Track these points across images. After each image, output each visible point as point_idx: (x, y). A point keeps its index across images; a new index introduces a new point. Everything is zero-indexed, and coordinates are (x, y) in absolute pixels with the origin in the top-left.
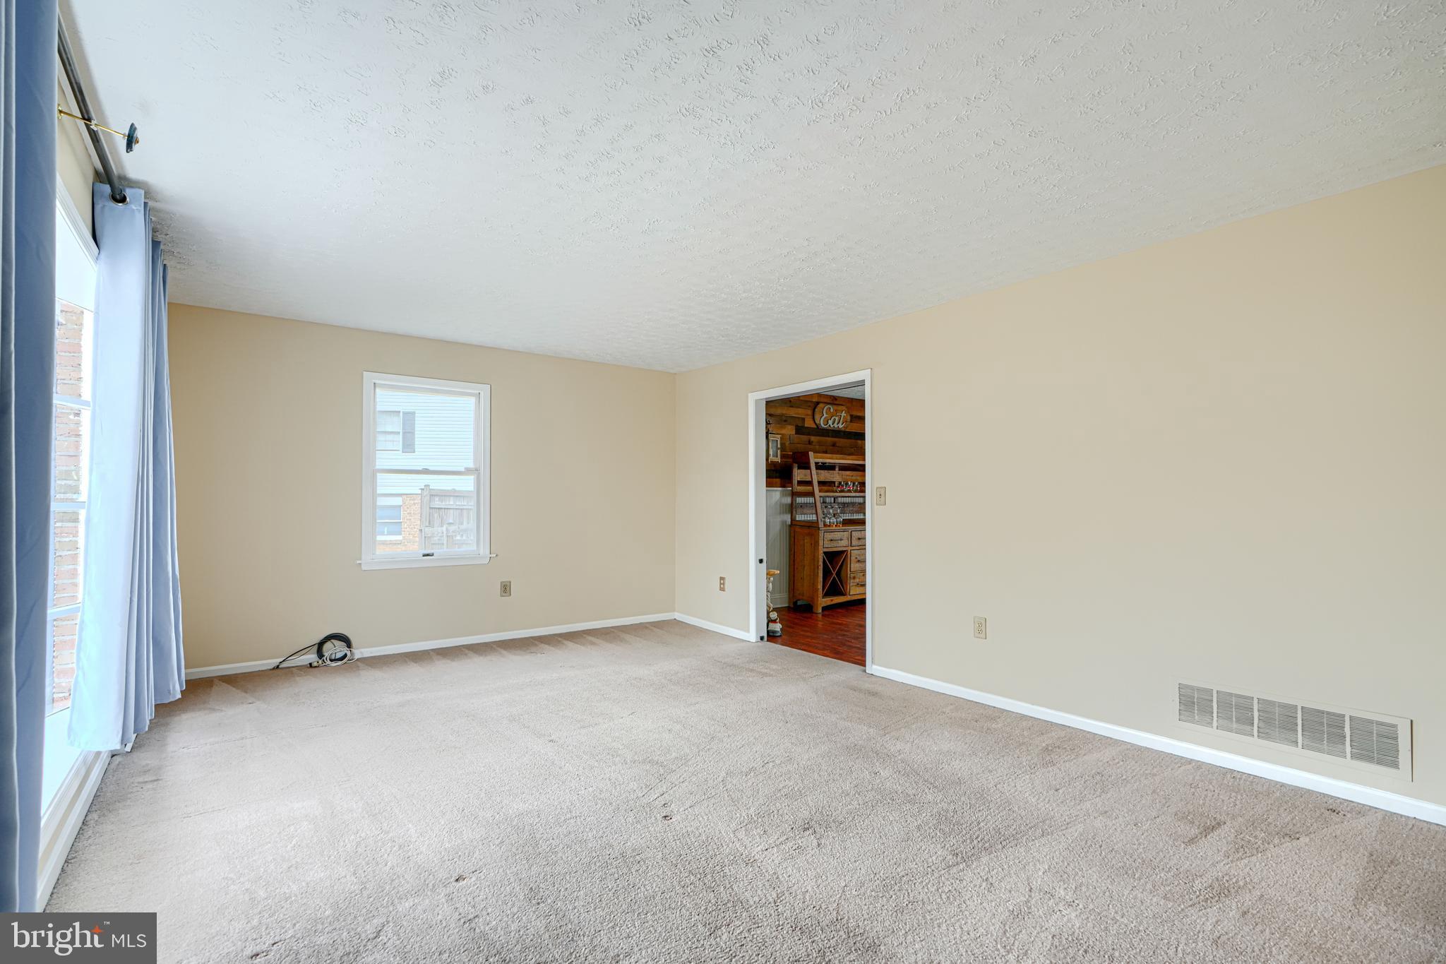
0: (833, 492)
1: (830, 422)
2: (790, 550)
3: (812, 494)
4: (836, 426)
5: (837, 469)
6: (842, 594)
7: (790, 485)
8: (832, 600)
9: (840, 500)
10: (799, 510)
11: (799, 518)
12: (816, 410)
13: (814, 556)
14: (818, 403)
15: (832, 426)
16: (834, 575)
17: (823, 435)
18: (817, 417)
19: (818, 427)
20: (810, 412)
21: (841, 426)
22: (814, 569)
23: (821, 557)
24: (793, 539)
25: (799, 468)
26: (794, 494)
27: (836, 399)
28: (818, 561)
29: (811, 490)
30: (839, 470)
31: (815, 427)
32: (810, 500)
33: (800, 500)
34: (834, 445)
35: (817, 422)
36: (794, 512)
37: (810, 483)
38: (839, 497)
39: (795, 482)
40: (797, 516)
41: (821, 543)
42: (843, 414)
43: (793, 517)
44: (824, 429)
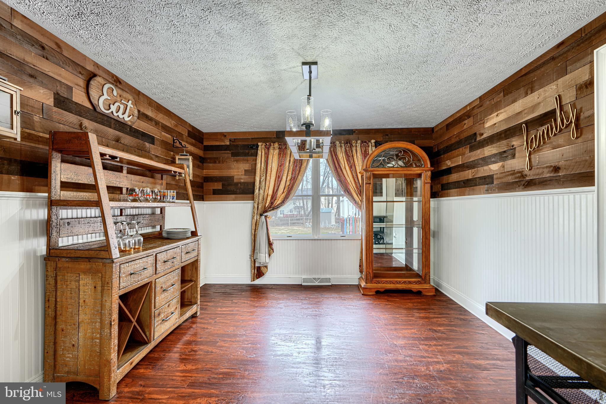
0: (119, 200)
1: (113, 108)
2: (46, 300)
3: (98, 204)
4: (121, 116)
5: (125, 171)
6: (144, 343)
7: (46, 188)
8: (131, 363)
9: (128, 212)
10: (63, 231)
11: (64, 242)
12: (92, 82)
13: (102, 306)
14: (95, 75)
15: (115, 114)
16: (135, 323)
17: (102, 123)
18: (94, 93)
19: (95, 109)
20: (82, 83)
21: (127, 119)
22: (102, 327)
23: (115, 303)
24: (52, 282)
25: (63, 161)
26: (52, 204)
27: (120, 83)
28: (111, 315)
29: (96, 199)
30: (128, 173)
31: (89, 105)
32: (94, 212)
33: (65, 213)
34: (118, 140)
35: (95, 102)
36: (54, 234)
37: (93, 188)
38: (128, 208)
39: (56, 184)
40: (60, 239)
41: (115, 281)
42: (130, 104)
43: (53, 240)
44: (103, 115)
